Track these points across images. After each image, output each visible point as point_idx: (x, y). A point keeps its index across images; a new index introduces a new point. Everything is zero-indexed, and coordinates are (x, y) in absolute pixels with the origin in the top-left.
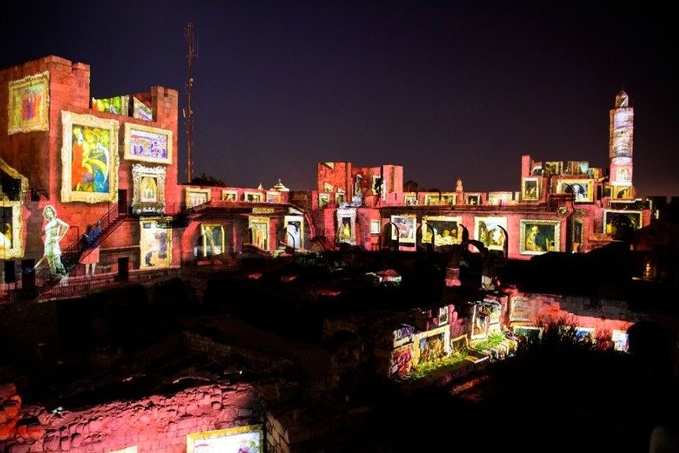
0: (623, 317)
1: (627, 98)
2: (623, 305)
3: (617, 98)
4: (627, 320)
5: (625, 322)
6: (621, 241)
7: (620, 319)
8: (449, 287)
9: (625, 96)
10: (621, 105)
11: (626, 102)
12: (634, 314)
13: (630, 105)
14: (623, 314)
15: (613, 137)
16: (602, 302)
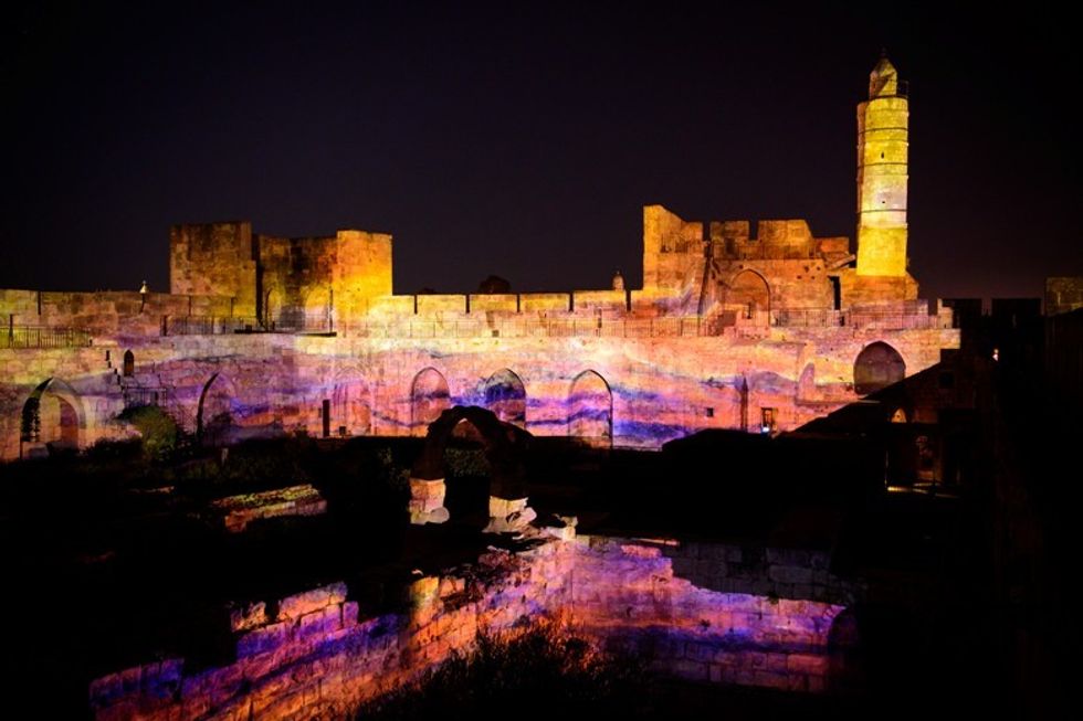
0: (819, 591)
1: (895, 77)
2: (817, 562)
3: (873, 75)
4: (827, 599)
5: (821, 606)
6: (877, 402)
7: (814, 598)
8: (418, 526)
9: (889, 70)
10: (881, 94)
11: (891, 87)
12: (844, 584)
13: (900, 93)
14: (820, 585)
15: (863, 167)
16: (770, 555)
